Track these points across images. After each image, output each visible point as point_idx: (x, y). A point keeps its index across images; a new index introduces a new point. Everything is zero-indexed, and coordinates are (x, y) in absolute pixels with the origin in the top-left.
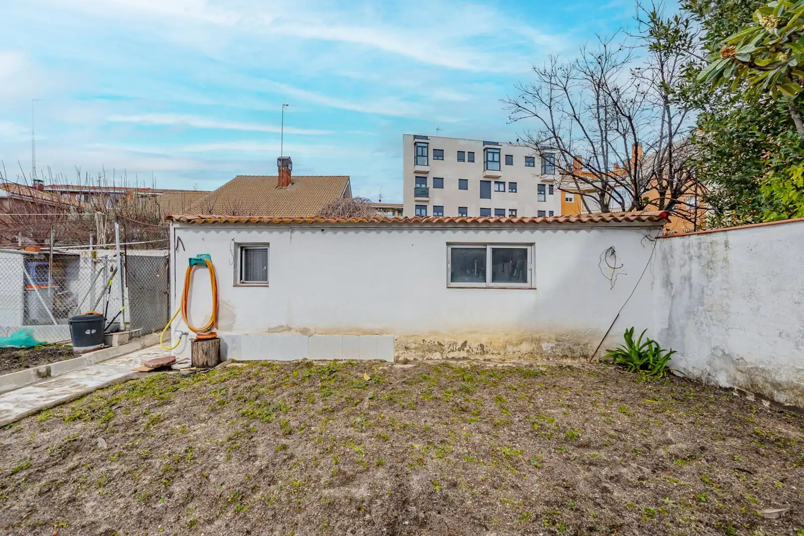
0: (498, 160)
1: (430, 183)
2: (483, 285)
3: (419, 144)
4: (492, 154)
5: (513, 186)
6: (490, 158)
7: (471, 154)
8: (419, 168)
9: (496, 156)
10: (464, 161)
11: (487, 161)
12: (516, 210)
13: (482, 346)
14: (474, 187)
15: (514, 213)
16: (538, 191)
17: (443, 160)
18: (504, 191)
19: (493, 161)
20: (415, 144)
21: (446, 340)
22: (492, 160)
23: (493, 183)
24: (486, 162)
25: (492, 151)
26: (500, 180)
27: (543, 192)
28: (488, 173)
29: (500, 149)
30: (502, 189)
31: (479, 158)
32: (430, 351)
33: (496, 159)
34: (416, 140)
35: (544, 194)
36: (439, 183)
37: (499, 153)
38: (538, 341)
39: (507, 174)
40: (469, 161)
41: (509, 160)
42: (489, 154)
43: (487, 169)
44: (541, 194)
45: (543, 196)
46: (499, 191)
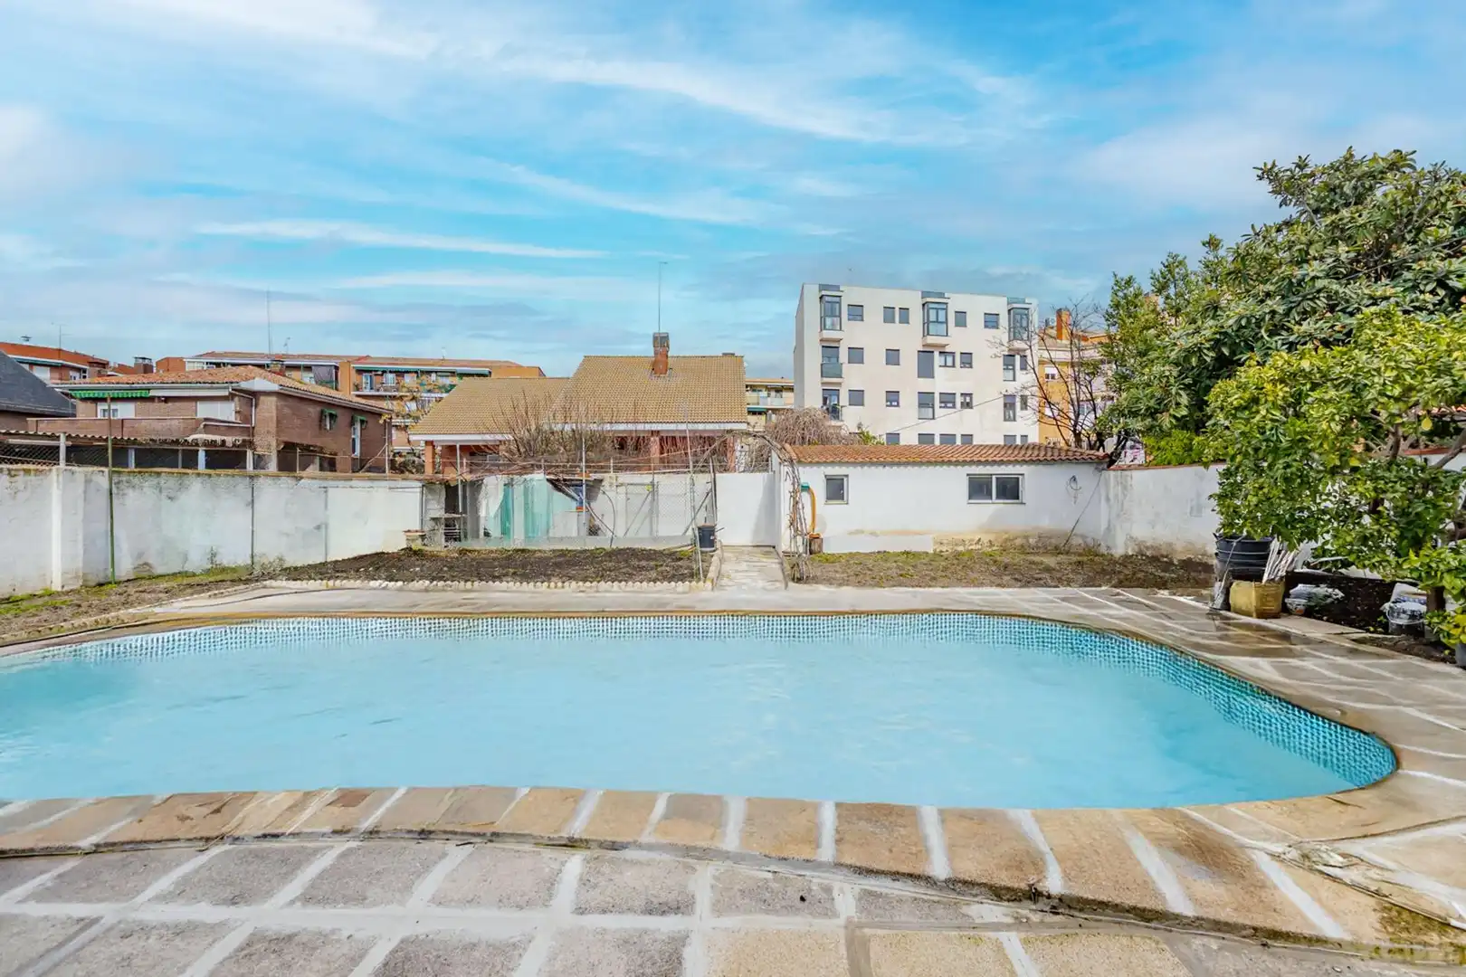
0: (944, 320)
1: (843, 355)
2: (990, 501)
3: (827, 298)
4: (935, 311)
5: (967, 360)
6: (933, 318)
7: (904, 310)
8: (827, 334)
9: (942, 313)
10: (893, 322)
11: (929, 322)
12: (970, 395)
13: (990, 541)
14: (910, 360)
15: (968, 400)
16: (1004, 365)
17: (862, 320)
18: (954, 366)
19: (937, 322)
20: (821, 298)
21: (967, 538)
22: (935, 320)
23: (936, 354)
24: (927, 323)
25: (936, 306)
26: (947, 349)
27: (1011, 367)
28: (930, 340)
29: (946, 304)
30: (949, 362)
31: (916, 316)
32: (956, 545)
33: (942, 318)
34: (824, 293)
35: (1014, 369)
36: (857, 355)
37: (946, 309)
38: (1026, 537)
39: (957, 340)
40: (900, 322)
41: (961, 318)
42: (931, 311)
43: (928, 334)
44: (1007, 369)
45: (1011, 372)
46: (945, 366)
